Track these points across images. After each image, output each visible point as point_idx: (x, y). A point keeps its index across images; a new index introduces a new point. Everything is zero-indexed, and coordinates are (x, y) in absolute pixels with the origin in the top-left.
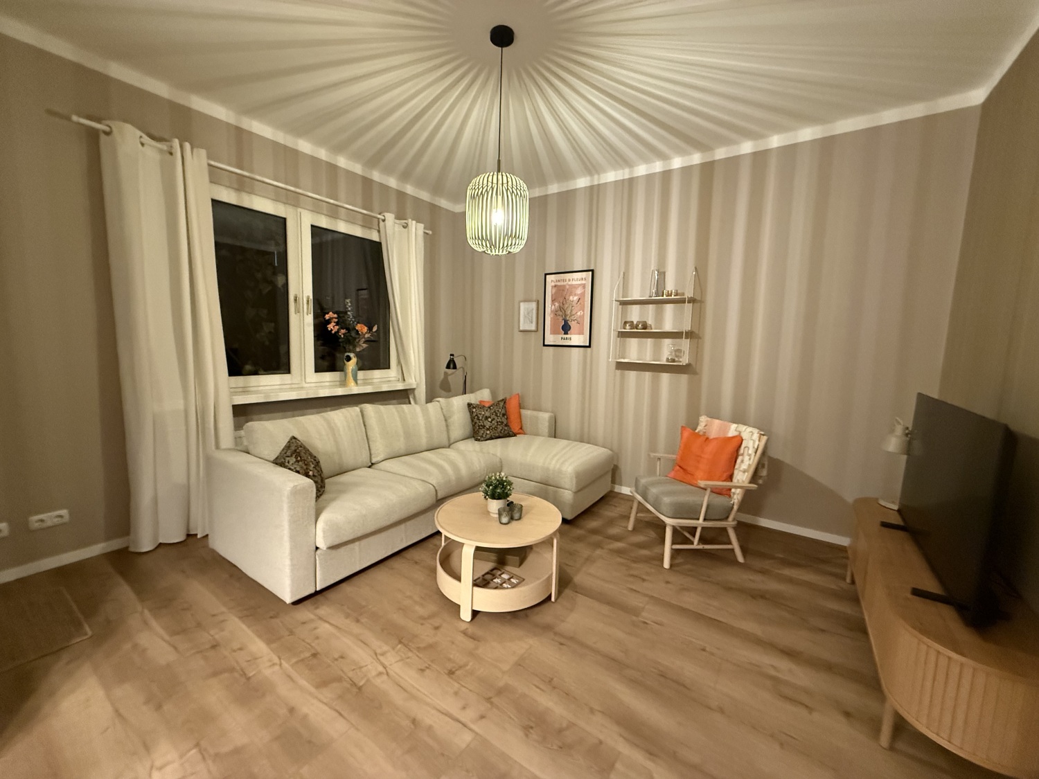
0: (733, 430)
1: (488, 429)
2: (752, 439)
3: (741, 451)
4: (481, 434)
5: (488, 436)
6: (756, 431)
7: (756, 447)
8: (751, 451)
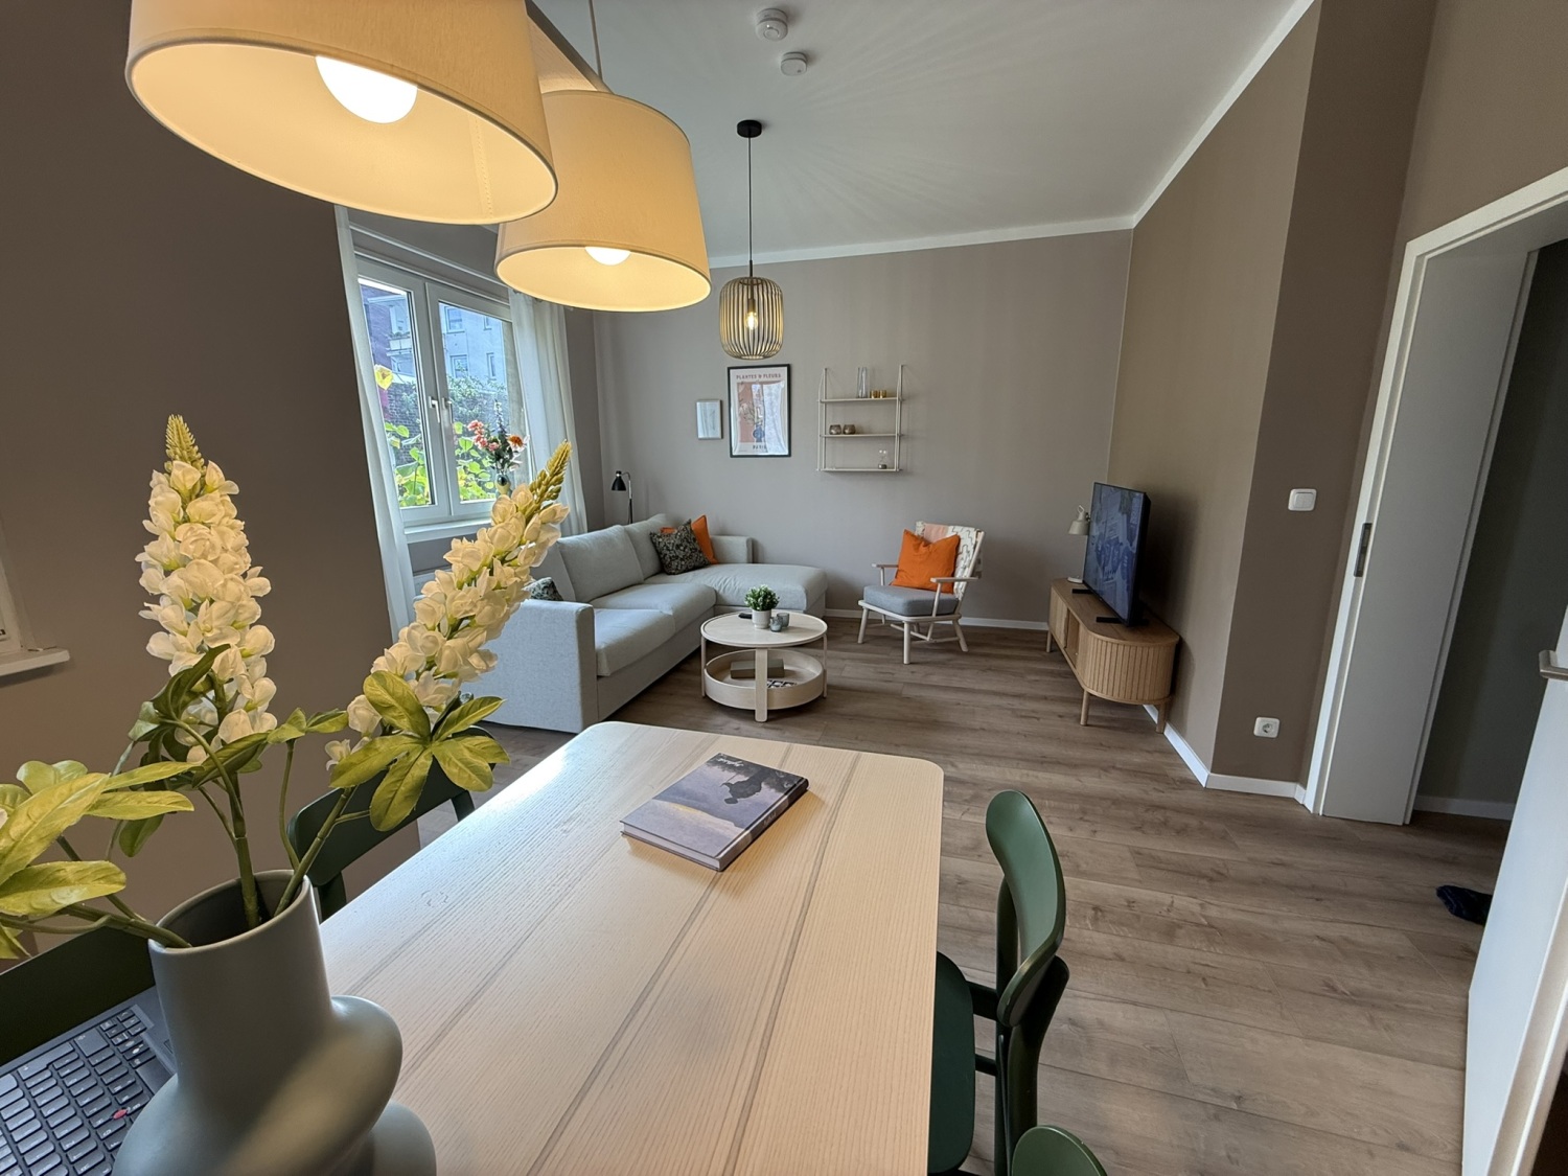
0: (950, 532)
1: (682, 560)
2: (970, 540)
3: (961, 550)
4: (674, 567)
5: (684, 568)
6: (972, 530)
7: (974, 542)
8: (971, 549)
